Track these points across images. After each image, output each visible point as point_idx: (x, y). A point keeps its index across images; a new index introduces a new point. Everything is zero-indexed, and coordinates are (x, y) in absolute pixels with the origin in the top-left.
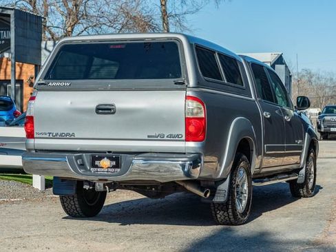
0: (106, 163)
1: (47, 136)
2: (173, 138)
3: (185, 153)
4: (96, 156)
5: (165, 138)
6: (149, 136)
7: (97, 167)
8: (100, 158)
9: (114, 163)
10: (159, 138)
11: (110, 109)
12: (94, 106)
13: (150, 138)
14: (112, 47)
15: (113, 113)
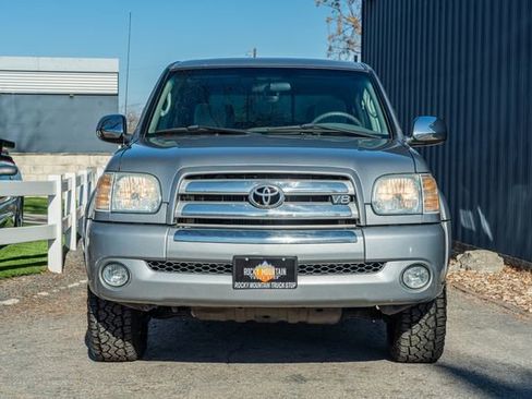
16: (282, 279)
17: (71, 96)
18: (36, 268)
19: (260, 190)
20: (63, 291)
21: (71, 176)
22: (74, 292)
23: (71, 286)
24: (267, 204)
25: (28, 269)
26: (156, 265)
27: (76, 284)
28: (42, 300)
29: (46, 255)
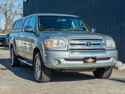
16: (93, 62)
19: (88, 43)
24: (89, 45)
26: (66, 60)
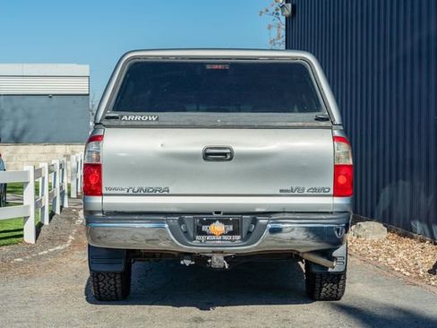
0: (218, 228)
1: (125, 192)
2: (316, 192)
3: (332, 213)
4: (202, 220)
5: (305, 193)
6: (281, 191)
7: (205, 233)
8: (209, 222)
9: (231, 228)
10: (296, 193)
11: (225, 154)
12: (199, 149)
13: (284, 193)
14: (208, 67)
15: (230, 159)
17: (50, 96)
18: (14, 240)
20: (34, 258)
21: (44, 166)
22: (43, 259)
23: (42, 253)
25: (7, 241)
27: (46, 252)
28: (17, 265)
29: (22, 230)
